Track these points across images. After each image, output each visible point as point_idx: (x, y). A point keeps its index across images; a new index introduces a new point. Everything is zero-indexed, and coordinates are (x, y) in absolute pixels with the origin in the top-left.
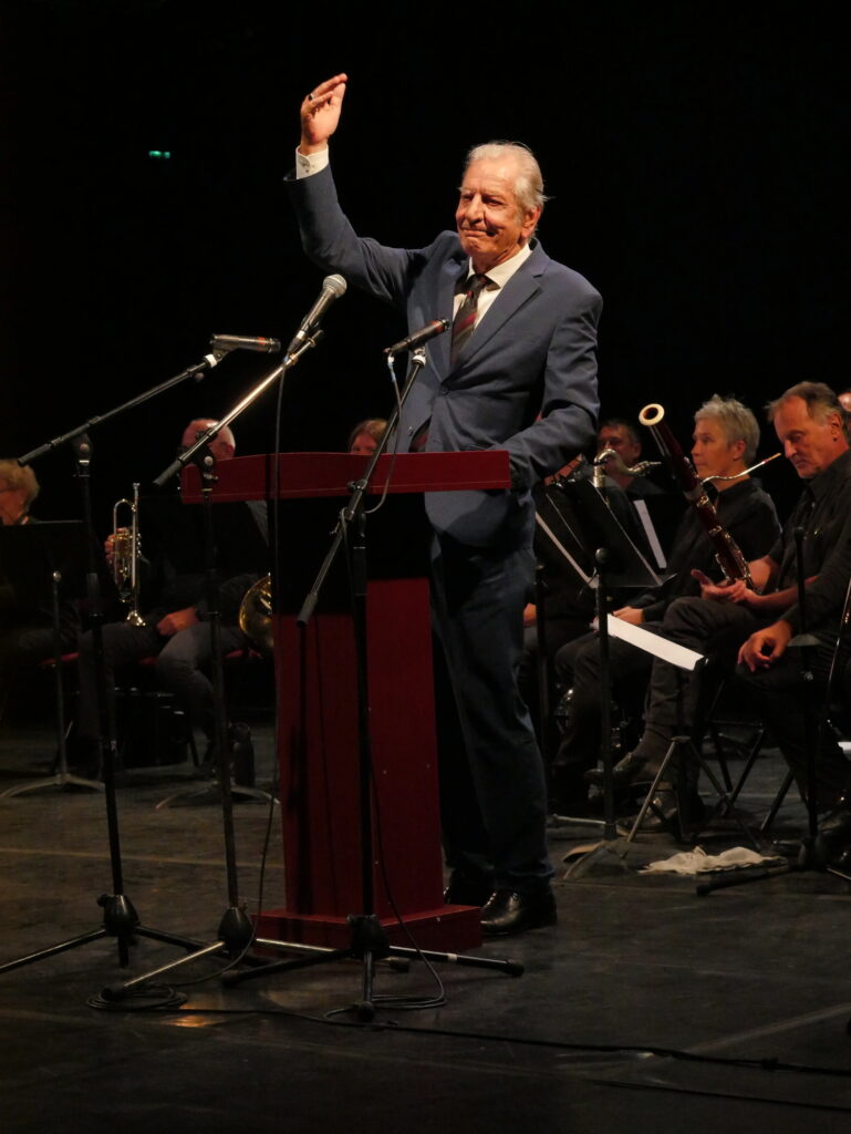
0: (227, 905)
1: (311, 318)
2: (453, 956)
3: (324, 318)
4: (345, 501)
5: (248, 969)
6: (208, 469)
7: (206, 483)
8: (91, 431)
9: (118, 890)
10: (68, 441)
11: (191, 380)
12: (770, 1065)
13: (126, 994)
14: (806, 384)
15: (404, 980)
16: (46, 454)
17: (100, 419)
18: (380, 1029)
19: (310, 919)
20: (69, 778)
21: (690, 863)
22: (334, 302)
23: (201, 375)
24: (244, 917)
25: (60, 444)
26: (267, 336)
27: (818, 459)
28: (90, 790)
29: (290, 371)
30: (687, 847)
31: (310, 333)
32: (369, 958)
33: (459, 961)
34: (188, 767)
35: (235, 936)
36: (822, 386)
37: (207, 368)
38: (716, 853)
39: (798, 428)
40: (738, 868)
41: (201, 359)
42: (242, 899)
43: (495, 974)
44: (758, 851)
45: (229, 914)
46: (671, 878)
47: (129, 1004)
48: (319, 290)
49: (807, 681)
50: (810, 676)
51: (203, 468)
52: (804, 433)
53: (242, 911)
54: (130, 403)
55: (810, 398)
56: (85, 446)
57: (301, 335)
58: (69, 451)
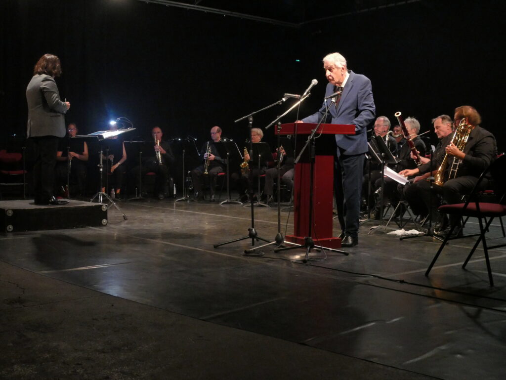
0: (277, 233)
1: (307, 90)
2: (331, 249)
3: (312, 90)
4: (310, 135)
5: (281, 248)
6: (279, 126)
7: (278, 129)
8: (253, 115)
9: (253, 227)
10: (247, 118)
11: (278, 104)
12: (402, 282)
13: (250, 252)
14: (444, 115)
15: (320, 254)
16: (242, 120)
17: (255, 112)
18: (307, 265)
19: (299, 238)
20: (260, 203)
21: (400, 232)
22: (314, 87)
23: (281, 103)
24: (282, 236)
25: (245, 118)
26: (298, 94)
27: (442, 134)
28: (265, 207)
29: (302, 103)
30: (400, 228)
31: (308, 93)
32: (309, 248)
33: (332, 251)
34: (289, 203)
35: (279, 241)
36: (448, 116)
37: (283, 102)
38: (408, 231)
39: (439, 125)
40: (412, 234)
41: (281, 99)
42: (282, 232)
43: (342, 254)
44: (419, 231)
45: (278, 235)
46: (395, 235)
47: (251, 254)
48: (310, 83)
49: (432, 189)
50: (432, 187)
51: (278, 125)
52: (440, 127)
53: (281, 234)
54: (263, 109)
55: (443, 118)
56: (251, 119)
57: (305, 94)
58: (247, 120)
